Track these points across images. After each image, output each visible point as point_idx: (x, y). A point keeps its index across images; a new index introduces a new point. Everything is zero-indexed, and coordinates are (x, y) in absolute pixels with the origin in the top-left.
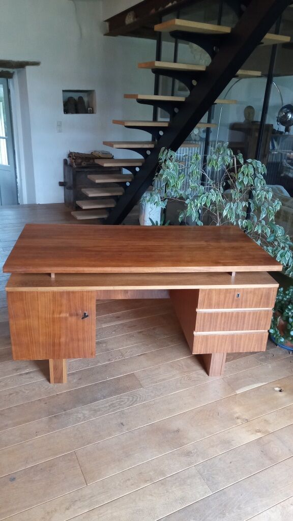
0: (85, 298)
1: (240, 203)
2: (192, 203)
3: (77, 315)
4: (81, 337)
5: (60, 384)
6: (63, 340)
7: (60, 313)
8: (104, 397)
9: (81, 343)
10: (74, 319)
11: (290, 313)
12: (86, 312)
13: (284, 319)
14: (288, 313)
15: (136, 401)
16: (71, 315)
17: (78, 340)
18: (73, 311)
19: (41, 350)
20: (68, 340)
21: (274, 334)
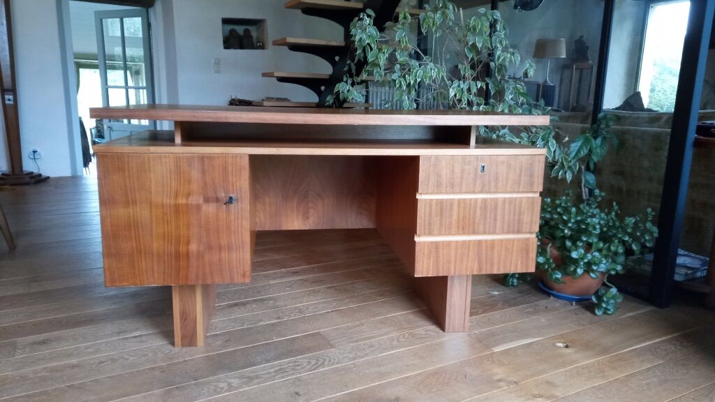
0: (230, 169)
1: (473, 83)
2: (402, 79)
3: (217, 200)
4: (224, 242)
5: (192, 348)
6: (193, 247)
7: (188, 195)
8: (267, 361)
9: (224, 255)
10: (210, 209)
11: (566, 231)
12: (231, 195)
13: (558, 244)
14: (563, 231)
15: (323, 364)
16: (207, 200)
17: (220, 248)
18: (211, 193)
19: (155, 268)
20: (201, 249)
21: (545, 263)
